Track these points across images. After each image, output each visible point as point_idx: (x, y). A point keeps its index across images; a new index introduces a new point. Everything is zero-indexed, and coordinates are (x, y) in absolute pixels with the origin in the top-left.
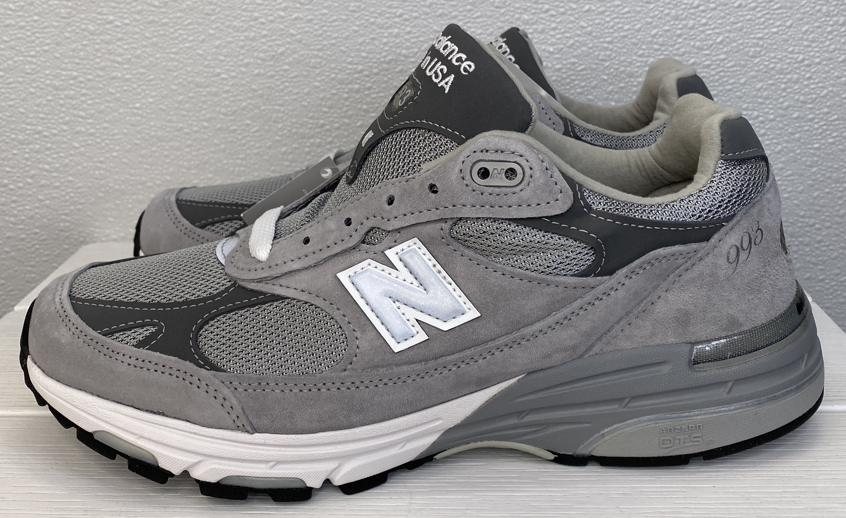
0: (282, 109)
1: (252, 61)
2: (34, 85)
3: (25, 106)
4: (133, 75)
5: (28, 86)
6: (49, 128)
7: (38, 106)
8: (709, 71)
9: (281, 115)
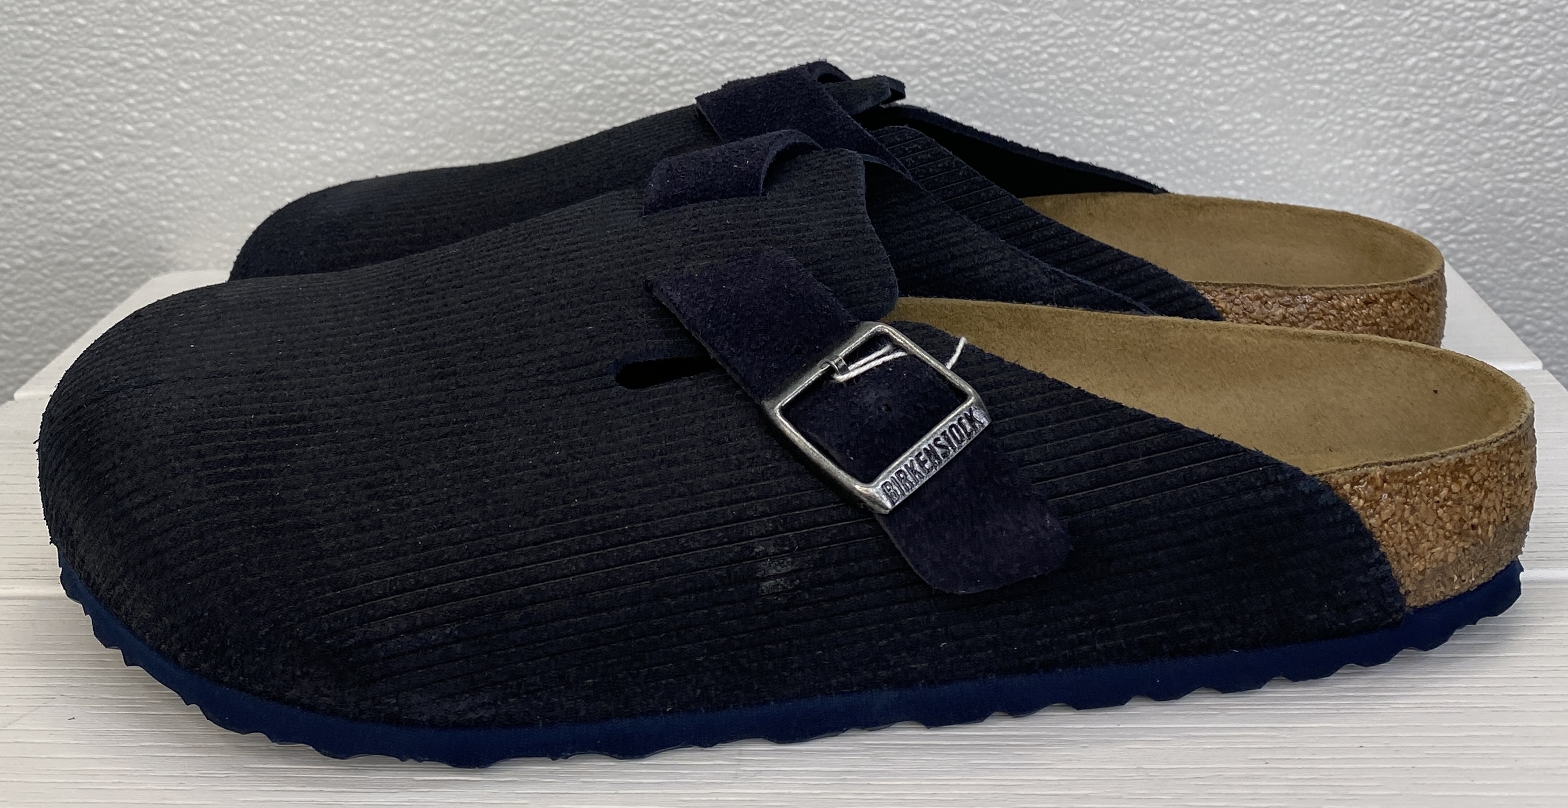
0: (503, 116)
1: (444, 26)
2: (39, 77)
3: (24, 116)
4: (223, 55)
5: (28, 80)
6: (68, 156)
7: (46, 115)
8: (1314, 35)
9: (500, 127)
